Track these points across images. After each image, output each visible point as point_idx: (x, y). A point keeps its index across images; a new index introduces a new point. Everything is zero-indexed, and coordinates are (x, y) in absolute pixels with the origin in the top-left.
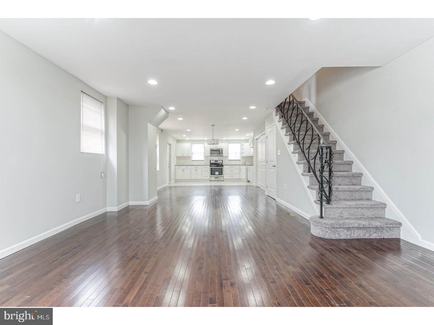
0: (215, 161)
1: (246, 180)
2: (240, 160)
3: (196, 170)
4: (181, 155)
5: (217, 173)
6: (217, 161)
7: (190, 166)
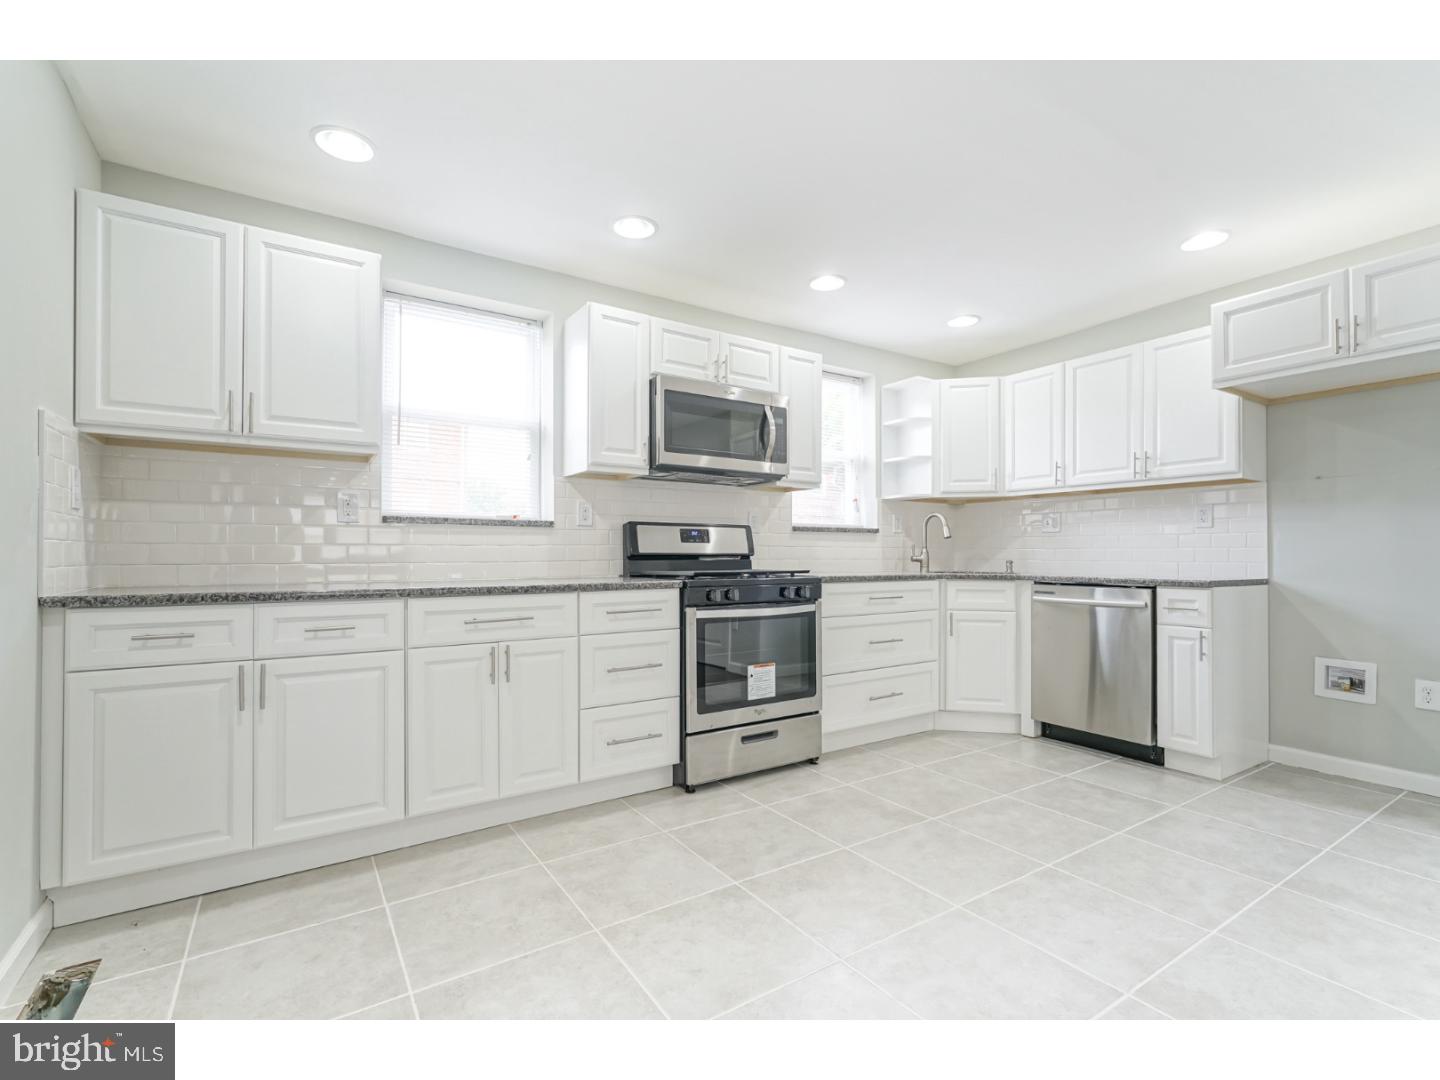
0: (686, 537)
1: (1030, 728)
2: (877, 531)
3: (500, 666)
4: (208, 423)
5: (762, 680)
6: (703, 537)
7: (394, 606)
